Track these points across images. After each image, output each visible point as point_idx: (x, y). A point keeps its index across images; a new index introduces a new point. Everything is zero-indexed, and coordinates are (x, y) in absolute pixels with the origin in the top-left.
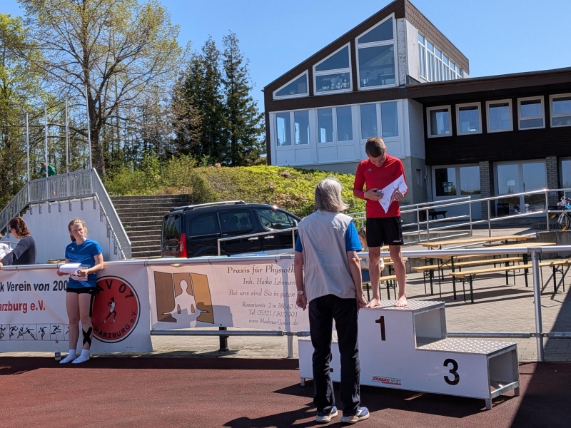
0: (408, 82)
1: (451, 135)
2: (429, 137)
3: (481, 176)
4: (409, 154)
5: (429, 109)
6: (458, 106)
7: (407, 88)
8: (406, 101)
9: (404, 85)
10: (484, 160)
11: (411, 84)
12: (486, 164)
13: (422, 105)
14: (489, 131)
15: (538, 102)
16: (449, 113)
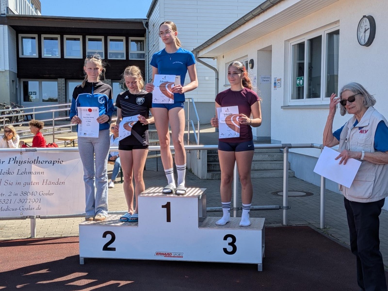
0: (8, 12)
1: (37, 57)
2: (20, 57)
3: (59, 89)
4: (8, 69)
5: (20, 35)
6: (43, 36)
7: (7, 17)
8: (6, 27)
9: (4, 14)
10: (61, 77)
11: (10, 14)
12: (62, 80)
13: (15, 31)
14: (66, 57)
15: (100, 40)
16: (36, 41)
